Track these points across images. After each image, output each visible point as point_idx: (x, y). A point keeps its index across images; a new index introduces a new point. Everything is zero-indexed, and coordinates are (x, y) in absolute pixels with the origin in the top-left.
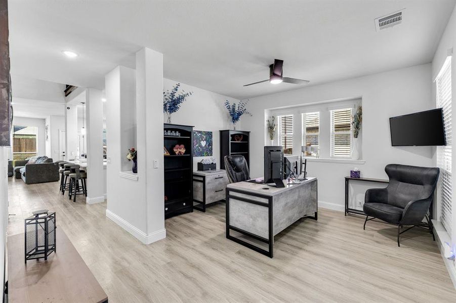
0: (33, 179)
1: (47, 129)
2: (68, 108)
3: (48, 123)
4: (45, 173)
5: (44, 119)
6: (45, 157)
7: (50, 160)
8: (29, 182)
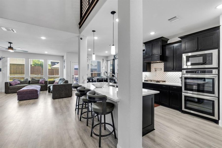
0: (57, 95)
1: (64, 61)
2: (81, 39)
3: (65, 58)
4: (64, 91)
5: (63, 56)
6: (64, 79)
7: (67, 82)
8: (54, 98)
